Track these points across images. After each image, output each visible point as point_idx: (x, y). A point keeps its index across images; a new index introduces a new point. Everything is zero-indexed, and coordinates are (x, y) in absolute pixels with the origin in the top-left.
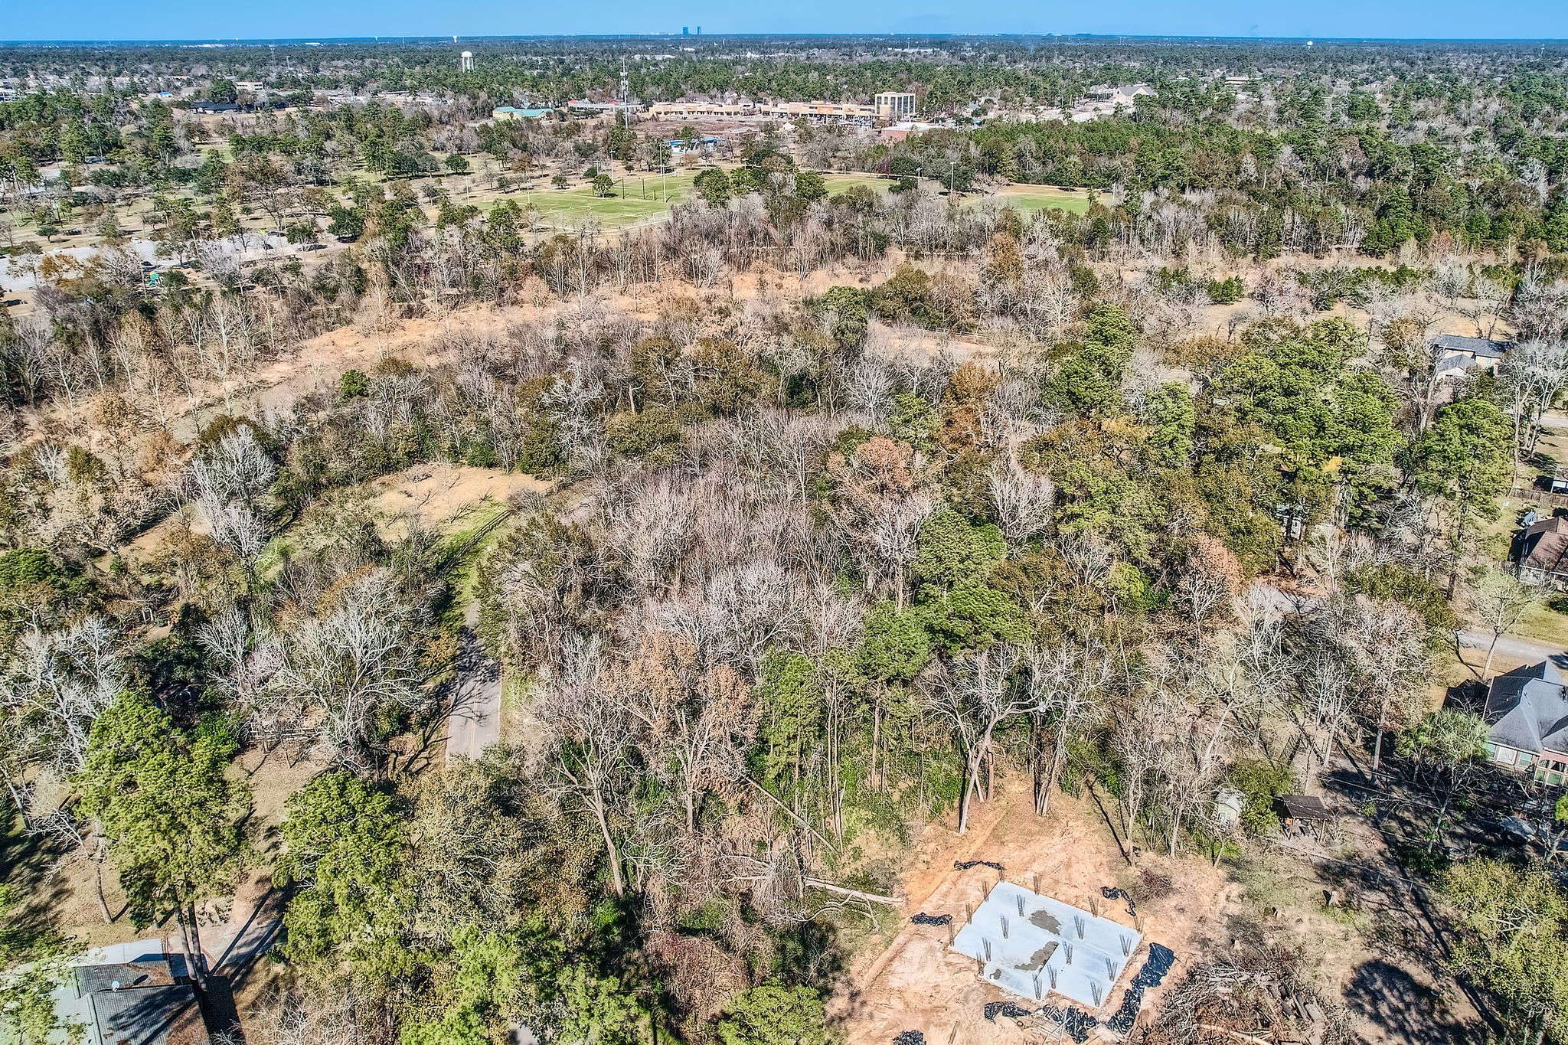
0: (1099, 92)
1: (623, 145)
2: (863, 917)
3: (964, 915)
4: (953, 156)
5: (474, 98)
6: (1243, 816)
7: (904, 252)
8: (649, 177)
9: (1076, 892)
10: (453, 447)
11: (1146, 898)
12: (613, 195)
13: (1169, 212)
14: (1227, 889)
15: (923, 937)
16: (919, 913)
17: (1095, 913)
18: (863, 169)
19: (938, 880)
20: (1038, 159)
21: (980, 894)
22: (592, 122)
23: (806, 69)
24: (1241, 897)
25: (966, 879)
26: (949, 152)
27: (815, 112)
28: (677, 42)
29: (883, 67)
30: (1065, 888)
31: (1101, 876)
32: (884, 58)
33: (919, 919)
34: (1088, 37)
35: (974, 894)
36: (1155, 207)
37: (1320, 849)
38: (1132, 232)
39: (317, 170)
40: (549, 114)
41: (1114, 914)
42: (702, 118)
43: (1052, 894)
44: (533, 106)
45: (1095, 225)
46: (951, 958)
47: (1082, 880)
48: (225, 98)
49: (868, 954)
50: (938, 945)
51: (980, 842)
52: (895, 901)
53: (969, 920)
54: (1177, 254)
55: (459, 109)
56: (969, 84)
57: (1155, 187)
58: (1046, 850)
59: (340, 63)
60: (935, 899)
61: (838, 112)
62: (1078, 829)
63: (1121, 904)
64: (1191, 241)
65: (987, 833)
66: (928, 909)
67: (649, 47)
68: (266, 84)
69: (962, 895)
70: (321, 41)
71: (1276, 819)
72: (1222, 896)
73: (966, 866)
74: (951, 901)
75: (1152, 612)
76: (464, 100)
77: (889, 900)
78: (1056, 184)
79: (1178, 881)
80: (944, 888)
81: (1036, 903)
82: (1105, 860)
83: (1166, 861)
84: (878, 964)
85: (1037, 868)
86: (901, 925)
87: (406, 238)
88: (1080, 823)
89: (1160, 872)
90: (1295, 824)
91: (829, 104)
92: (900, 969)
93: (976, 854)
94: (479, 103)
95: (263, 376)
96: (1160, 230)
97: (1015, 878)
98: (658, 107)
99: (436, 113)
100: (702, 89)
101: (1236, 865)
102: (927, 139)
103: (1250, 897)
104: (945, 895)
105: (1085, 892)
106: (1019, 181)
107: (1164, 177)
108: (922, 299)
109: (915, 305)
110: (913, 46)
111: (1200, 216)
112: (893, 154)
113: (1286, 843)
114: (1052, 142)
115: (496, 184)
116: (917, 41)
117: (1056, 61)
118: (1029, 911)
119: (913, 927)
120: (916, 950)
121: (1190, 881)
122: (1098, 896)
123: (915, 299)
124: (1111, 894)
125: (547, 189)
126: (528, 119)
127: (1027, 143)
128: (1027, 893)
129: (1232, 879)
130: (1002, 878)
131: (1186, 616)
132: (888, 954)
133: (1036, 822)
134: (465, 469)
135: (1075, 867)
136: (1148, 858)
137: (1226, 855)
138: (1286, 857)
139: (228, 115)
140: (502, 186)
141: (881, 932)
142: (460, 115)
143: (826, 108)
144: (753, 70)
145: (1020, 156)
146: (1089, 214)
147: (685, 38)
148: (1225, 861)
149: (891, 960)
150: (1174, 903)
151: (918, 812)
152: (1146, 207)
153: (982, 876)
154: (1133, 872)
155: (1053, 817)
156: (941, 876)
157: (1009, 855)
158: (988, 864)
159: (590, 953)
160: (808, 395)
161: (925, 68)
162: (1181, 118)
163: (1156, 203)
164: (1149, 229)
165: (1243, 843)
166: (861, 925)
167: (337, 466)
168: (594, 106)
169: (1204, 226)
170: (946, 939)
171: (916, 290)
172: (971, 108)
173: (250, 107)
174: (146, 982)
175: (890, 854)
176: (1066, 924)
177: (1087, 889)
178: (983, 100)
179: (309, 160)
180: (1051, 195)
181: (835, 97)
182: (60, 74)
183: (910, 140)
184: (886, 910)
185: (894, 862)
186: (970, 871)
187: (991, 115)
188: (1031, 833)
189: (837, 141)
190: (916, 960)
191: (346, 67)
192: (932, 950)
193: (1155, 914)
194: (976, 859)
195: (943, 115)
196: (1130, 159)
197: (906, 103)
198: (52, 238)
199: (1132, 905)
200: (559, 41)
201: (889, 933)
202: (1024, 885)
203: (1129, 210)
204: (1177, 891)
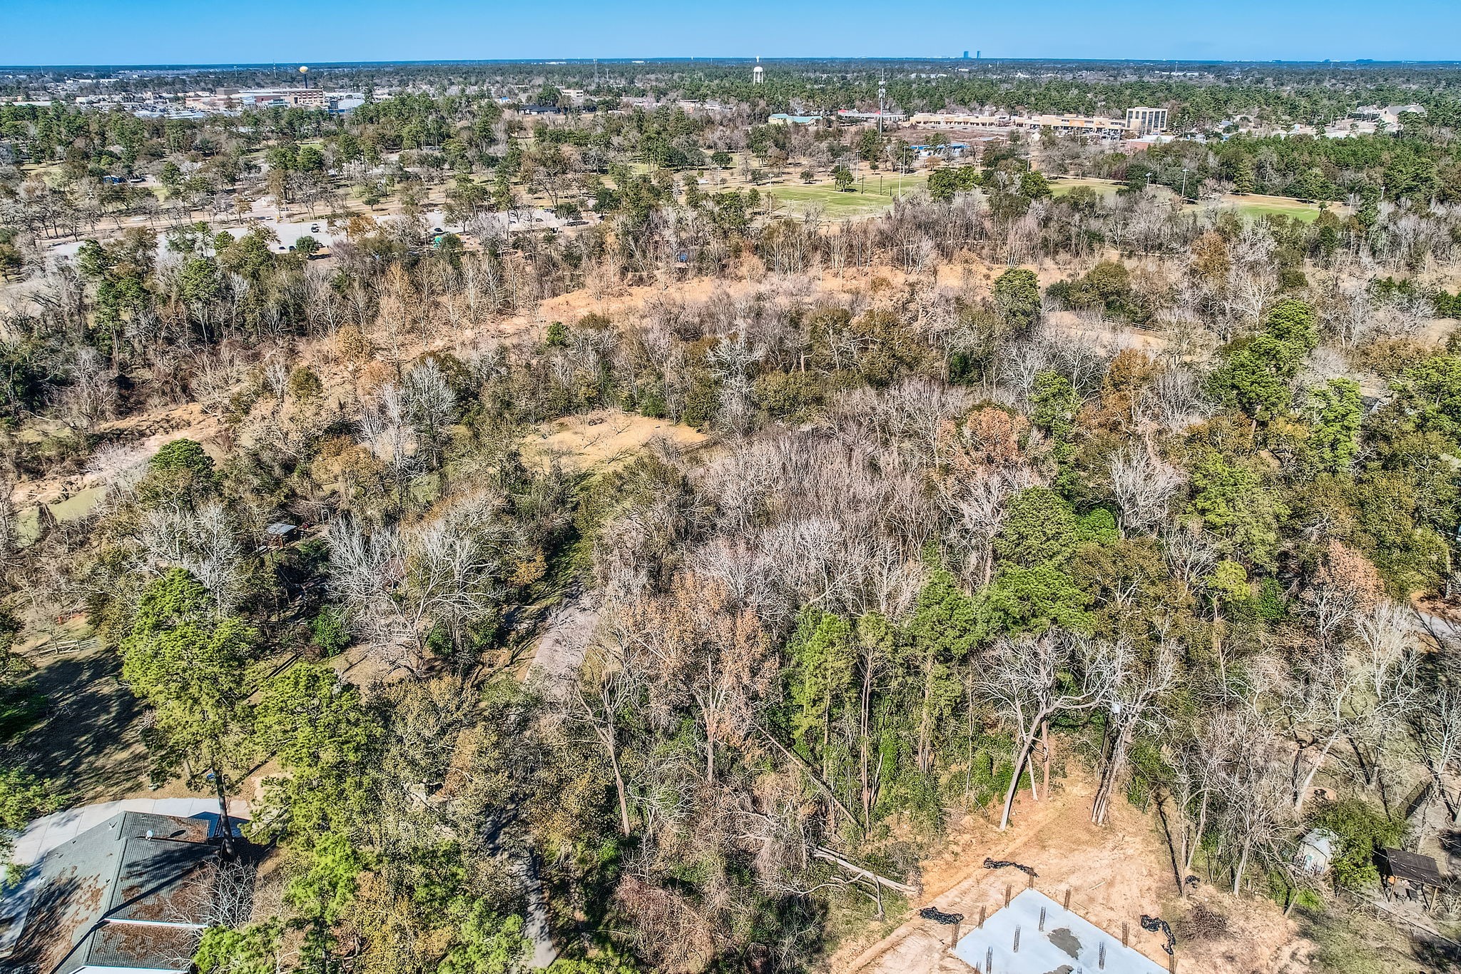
0: (1366, 113)
1: (873, 147)
2: (870, 901)
3: (977, 917)
4: (1189, 165)
5: (755, 105)
6: (1334, 863)
7: (1119, 252)
8: (889, 176)
9: (1111, 915)
10: (631, 396)
11: (1190, 937)
12: (853, 190)
13: (1407, 224)
14: (1294, 945)
15: (925, 932)
16: (930, 906)
17: (1125, 942)
18: (1099, 176)
19: (961, 875)
20: (1278, 170)
21: (1002, 898)
22: (853, 129)
23: (1067, 87)
24: (1311, 957)
25: (992, 879)
26: (1186, 161)
27: (1067, 124)
28: (957, 63)
29: (1144, 87)
30: (1100, 908)
31: (1145, 902)
32: (1146, 79)
33: (929, 913)
34: (1369, 62)
35: (996, 896)
36: (1393, 218)
37: (1429, 921)
38: (1363, 242)
39: (600, 160)
40: (817, 121)
41: (1147, 948)
42: (957, 127)
43: (1082, 912)
44: (807, 114)
45: (1323, 233)
46: (948, 963)
47: (1122, 902)
48: (549, 101)
49: (862, 941)
50: (939, 946)
51: (1019, 842)
52: (909, 890)
53: (980, 924)
54: (1411, 267)
55: (740, 115)
56: (1225, 103)
57: (1398, 197)
58: (1090, 863)
59: (653, 77)
60: (952, 895)
61: (1089, 125)
62: (1134, 845)
63: (1160, 938)
64: (1429, 252)
65: (1031, 834)
66: (941, 904)
67: (928, 67)
68: (587, 92)
69: (983, 895)
70: (645, 60)
71: (1377, 875)
72: (1287, 951)
73: (997, 865)
74: (967, 900)
75: (1275, 622)
76: (745, 107)
77: (902, 887)
78: (1295, 195)
79: (1236, 923)
80: (965, 885)
81: (1060, 918)
82: (1154, 886)
83: (1226, 899)
84: (869, 954)
85: (1074, 880)
86: (907, 916)
87: (647, 216)
88: (1138, 839)
89: (1216, 910)
90: (1400, 883)
91: (1082, 117)
92: (889, 964)
93: (1012, 854)
94: (757, 110)
95: (502, 327)
96: (1395, 242)
97: (1046, 888)
98: (918, 117)
99: (718, 117)
100: (963, 102)
101: (1314, 919)
102: (1166, 150)
103: (1322, 960)
104: (964, 893)
105: (1120, 916)
106: (1256, 192)
107: (1410, 189)
108: (1118, 294)
109: (1111, 298)
110: (1180, 70)
111: (1445, 229)
112: (1130, 161)
113: (1383, 904)
114: (1296, 154)
115: (750, 177)
116: (1185, 66)
117: (1327, 84)
118: (1050, 926)
119: (918, 921)
120: (914, 945)
121: (1250, 926)
122: (1135, 926)
123: (1112, 293)
124: (1150, 924)
125: (795, 182)
126: (796, 125)
127: (1269, 155)
128: (1054, 907)
129: (1304, 934)
130: (1031, 886)
131: (1311, 631)
132: (882, 945)
133: (1089, 831)
134: (638, 418)
135: (1118, 887)
136: (1206, 891)
137: (1302, 904)
138: (1379, 922)
139: (548, 116)
140: (754, 179)
141: (883, 920)
142: (739, 120)
143: (1077, 121)
144: (1019, 87)
145: (1260, 167)
146: (1317, 222)
147: (966, 61)
148: (1301, 912)
149: (884, 952)
150: (1223, 949)
151: (963, 799)
152: (1382, 218)
153: (1009, 879)
154: (1184, 904)
155: (1109, 828)
156: (966, 871)
157: (1044, 861)
158: (1021, 867)
159: (586, 886)
160: (974, 374)
161: (1185, 88)
162: (1450, 136)
163: (1395, 213)
164: (1384, 239)
165: (1327, 895)
166: (865, 908)
167: (522, 404)
168: (861, 115)
169: (1449, 239)
170: (949, 940)
171: (1114, 284)
172: (1225, 123)
173: (566, 110)
174: (183, 835)
175: (919, 838)
176: (1089, 949)
177: (1123, 913)
178: (1238, 118)
179: (594, 151)
180: (1287, 206)
181: (1090, 111)
182: (431, 83)
183: (1151, 152)
184: (896, 896)
185: (921, 847)
186: (999, 871)
187: (1243, 130)
188: (1078, 842)
189: (1079, 150)
190: (910, 957)
191: (657, 80)
192: (930, 949)
193: (1197, 957)
194: (1011, 861)
195: (1193, 130)
196: (1378, 173)
197: (1157, 118)
198: (375, 207)
199: (1173, 941)
200: (848, 62)
201: (890, 922)
202: (1053, 897)
203: (1363, 221)
204: (1232, 936)
